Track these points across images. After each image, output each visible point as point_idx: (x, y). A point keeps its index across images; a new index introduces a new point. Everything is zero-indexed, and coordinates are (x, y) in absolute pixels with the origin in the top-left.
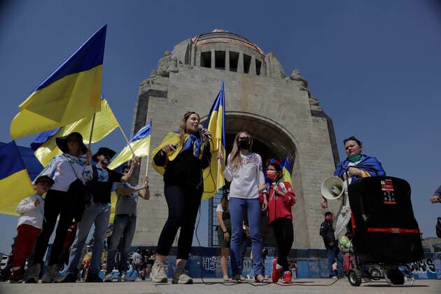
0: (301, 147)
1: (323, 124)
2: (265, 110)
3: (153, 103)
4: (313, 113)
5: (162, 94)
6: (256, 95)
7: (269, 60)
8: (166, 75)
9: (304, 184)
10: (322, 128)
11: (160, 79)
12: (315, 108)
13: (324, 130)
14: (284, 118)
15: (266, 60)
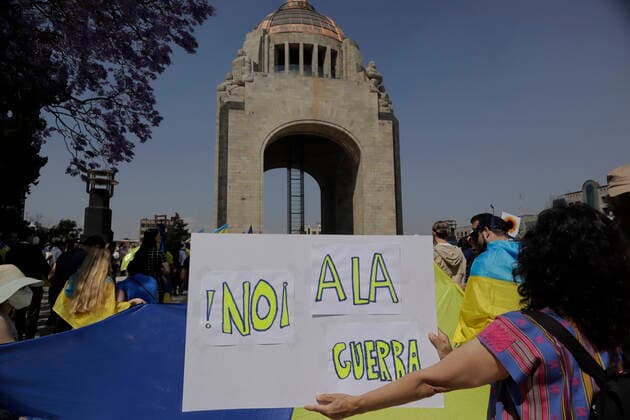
0: (365, 151)
1: (389, 126)
2: (334, 116)
3: (232, 115)
4: (381, 116)
5: (239, 106)
6: (326, 102)
7: (346, 48)
8: (242, 84)
9: (364, 185)
10: (387, 131)
11: (237, 89)
12: (384, 110)
13: (389, 134)
14: (352, 124)
15: (343, 48)
